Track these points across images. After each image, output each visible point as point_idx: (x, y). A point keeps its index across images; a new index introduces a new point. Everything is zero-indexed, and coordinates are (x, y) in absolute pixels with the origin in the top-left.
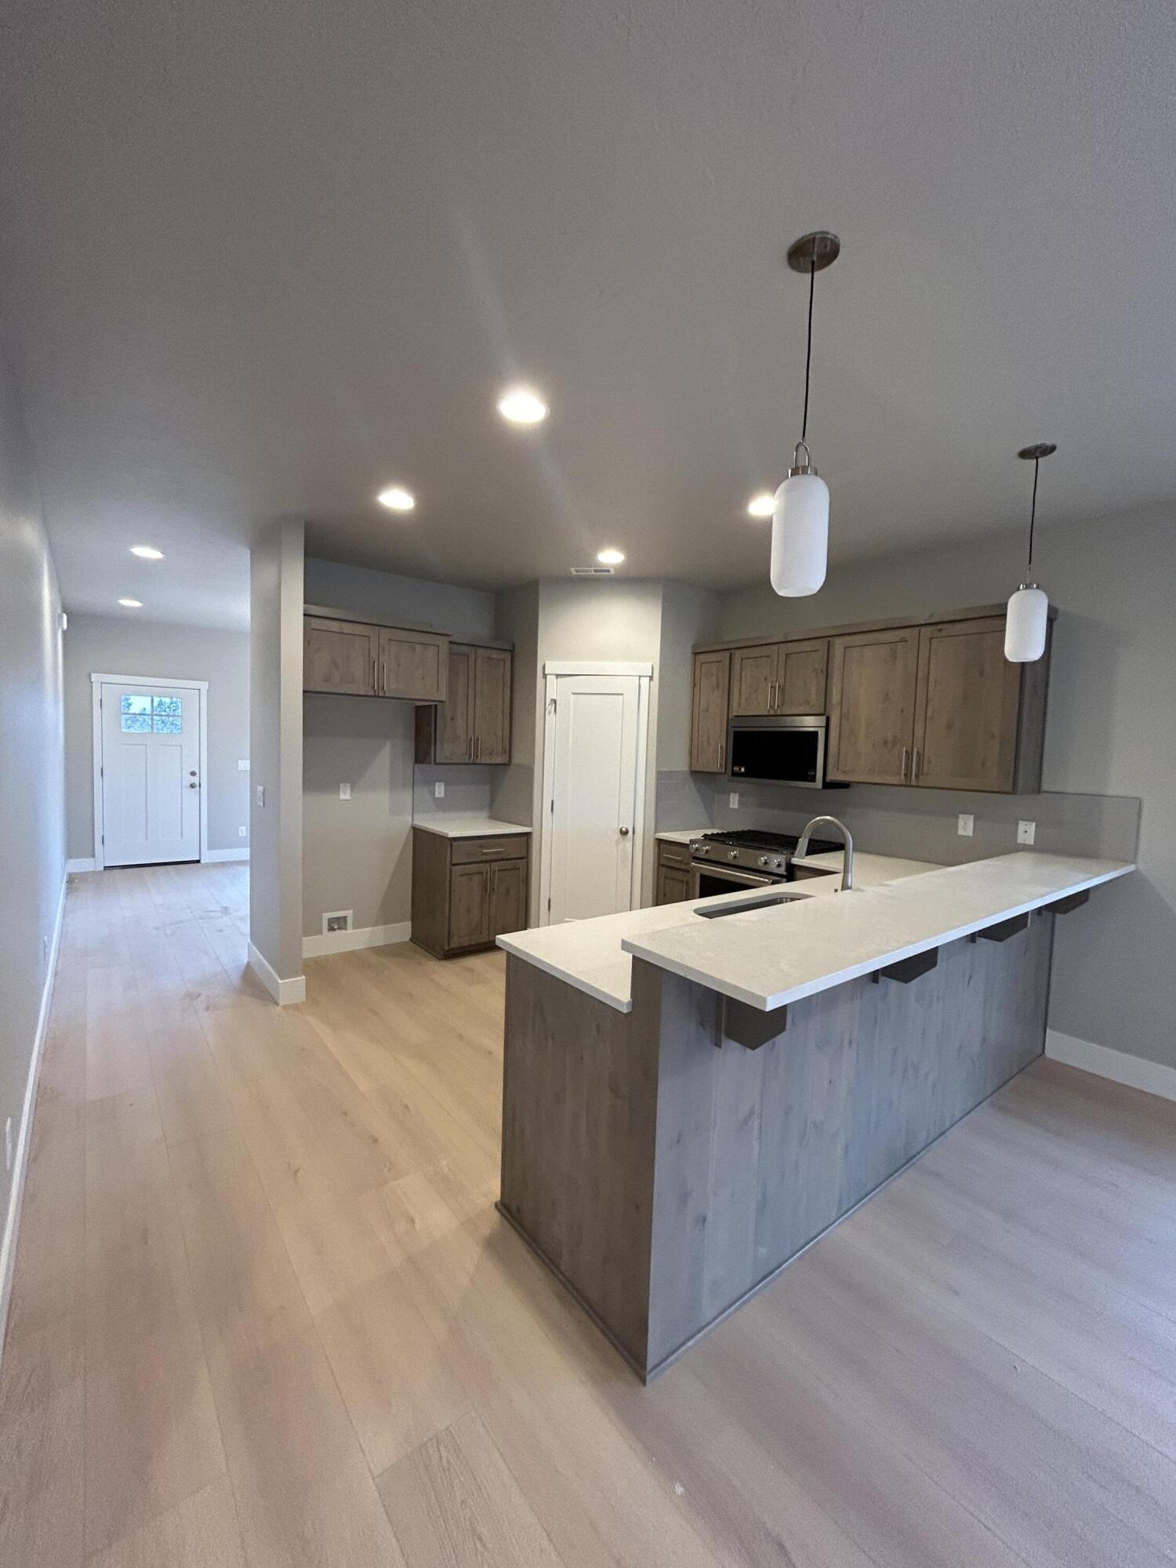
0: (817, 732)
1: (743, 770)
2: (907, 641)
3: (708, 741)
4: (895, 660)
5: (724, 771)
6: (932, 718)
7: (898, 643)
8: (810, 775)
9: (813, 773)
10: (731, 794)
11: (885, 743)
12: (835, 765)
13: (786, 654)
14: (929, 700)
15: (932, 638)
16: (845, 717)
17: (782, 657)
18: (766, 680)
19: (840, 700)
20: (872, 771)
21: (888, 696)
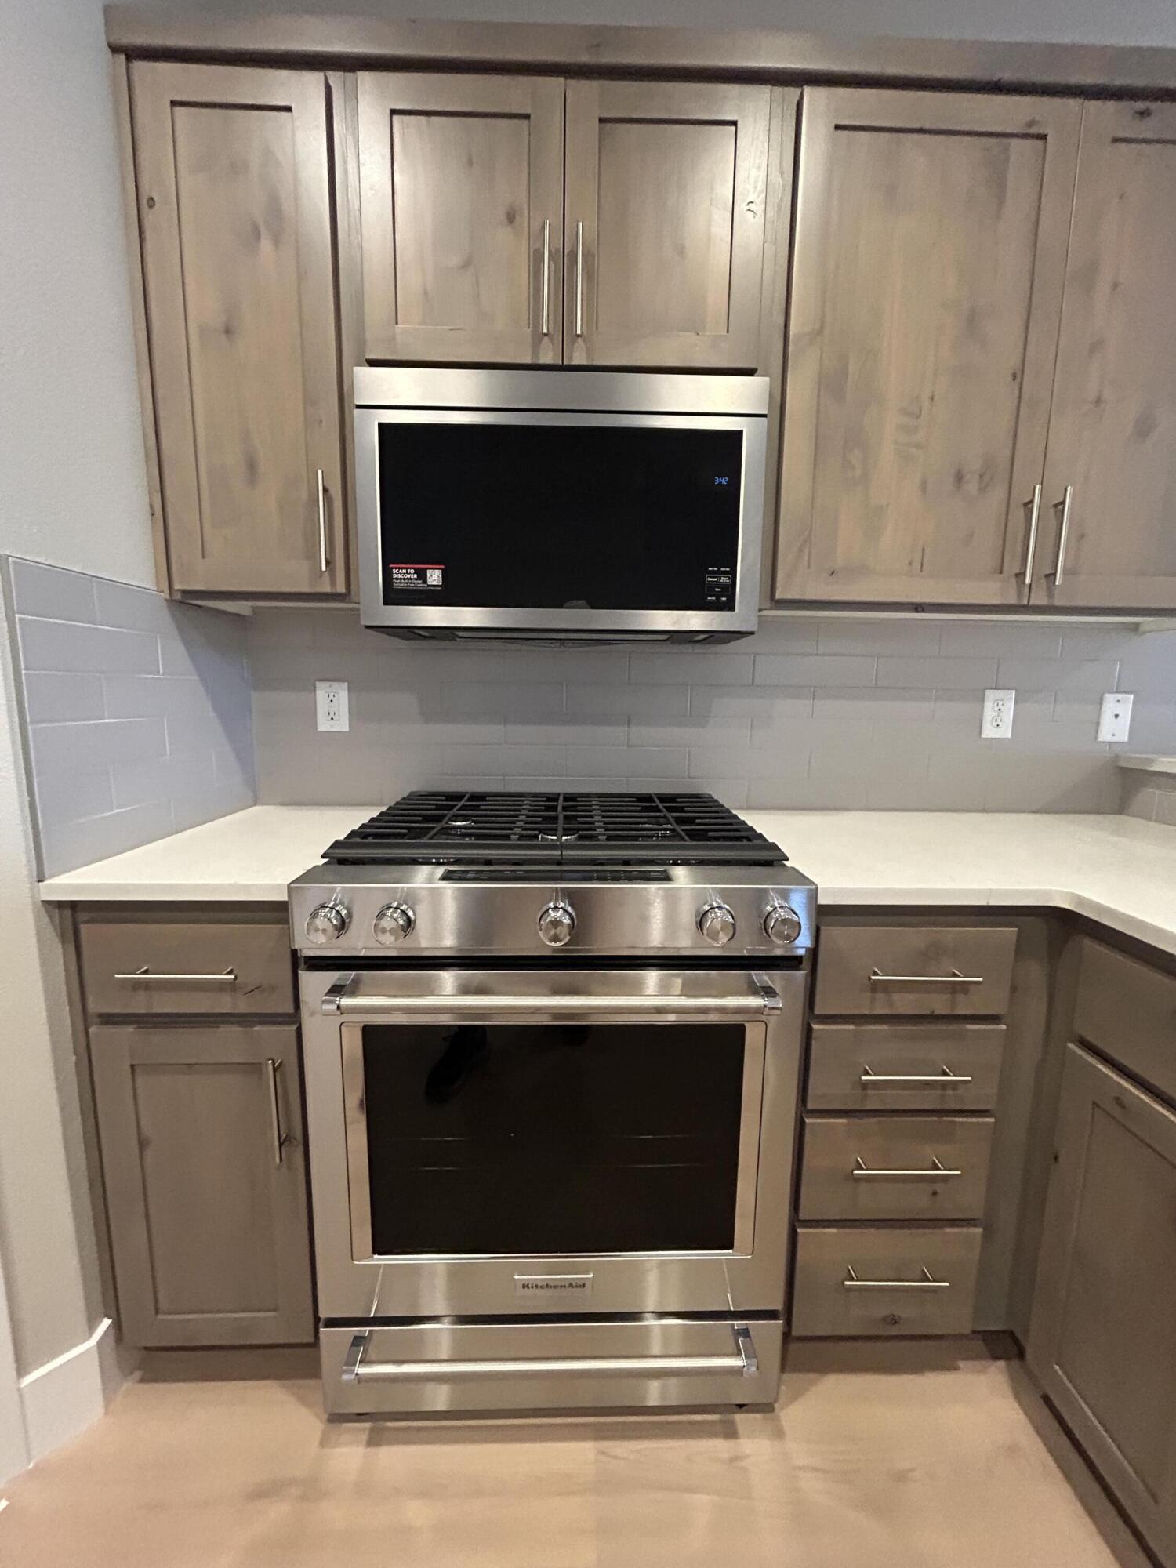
0: (738, 434)
1: (435, 577)
2: (1044, 137)
3: (252, 466)
4: (1001, 201)
5: (341, 588)
6: (1098, 401)
7: (1014, 142)
8: (712, 587)
9: (724, 579)
10: (318, 684)
11: (959, 478)
12: (801, 550)
13: (602, 121)
14: (1096, 347)
15: (1116, 140)
16: (832, 384)
17: (585, 132)
18: (511, 218)
19: (818, 326)
20: (917, 565)
21: (972, 322)
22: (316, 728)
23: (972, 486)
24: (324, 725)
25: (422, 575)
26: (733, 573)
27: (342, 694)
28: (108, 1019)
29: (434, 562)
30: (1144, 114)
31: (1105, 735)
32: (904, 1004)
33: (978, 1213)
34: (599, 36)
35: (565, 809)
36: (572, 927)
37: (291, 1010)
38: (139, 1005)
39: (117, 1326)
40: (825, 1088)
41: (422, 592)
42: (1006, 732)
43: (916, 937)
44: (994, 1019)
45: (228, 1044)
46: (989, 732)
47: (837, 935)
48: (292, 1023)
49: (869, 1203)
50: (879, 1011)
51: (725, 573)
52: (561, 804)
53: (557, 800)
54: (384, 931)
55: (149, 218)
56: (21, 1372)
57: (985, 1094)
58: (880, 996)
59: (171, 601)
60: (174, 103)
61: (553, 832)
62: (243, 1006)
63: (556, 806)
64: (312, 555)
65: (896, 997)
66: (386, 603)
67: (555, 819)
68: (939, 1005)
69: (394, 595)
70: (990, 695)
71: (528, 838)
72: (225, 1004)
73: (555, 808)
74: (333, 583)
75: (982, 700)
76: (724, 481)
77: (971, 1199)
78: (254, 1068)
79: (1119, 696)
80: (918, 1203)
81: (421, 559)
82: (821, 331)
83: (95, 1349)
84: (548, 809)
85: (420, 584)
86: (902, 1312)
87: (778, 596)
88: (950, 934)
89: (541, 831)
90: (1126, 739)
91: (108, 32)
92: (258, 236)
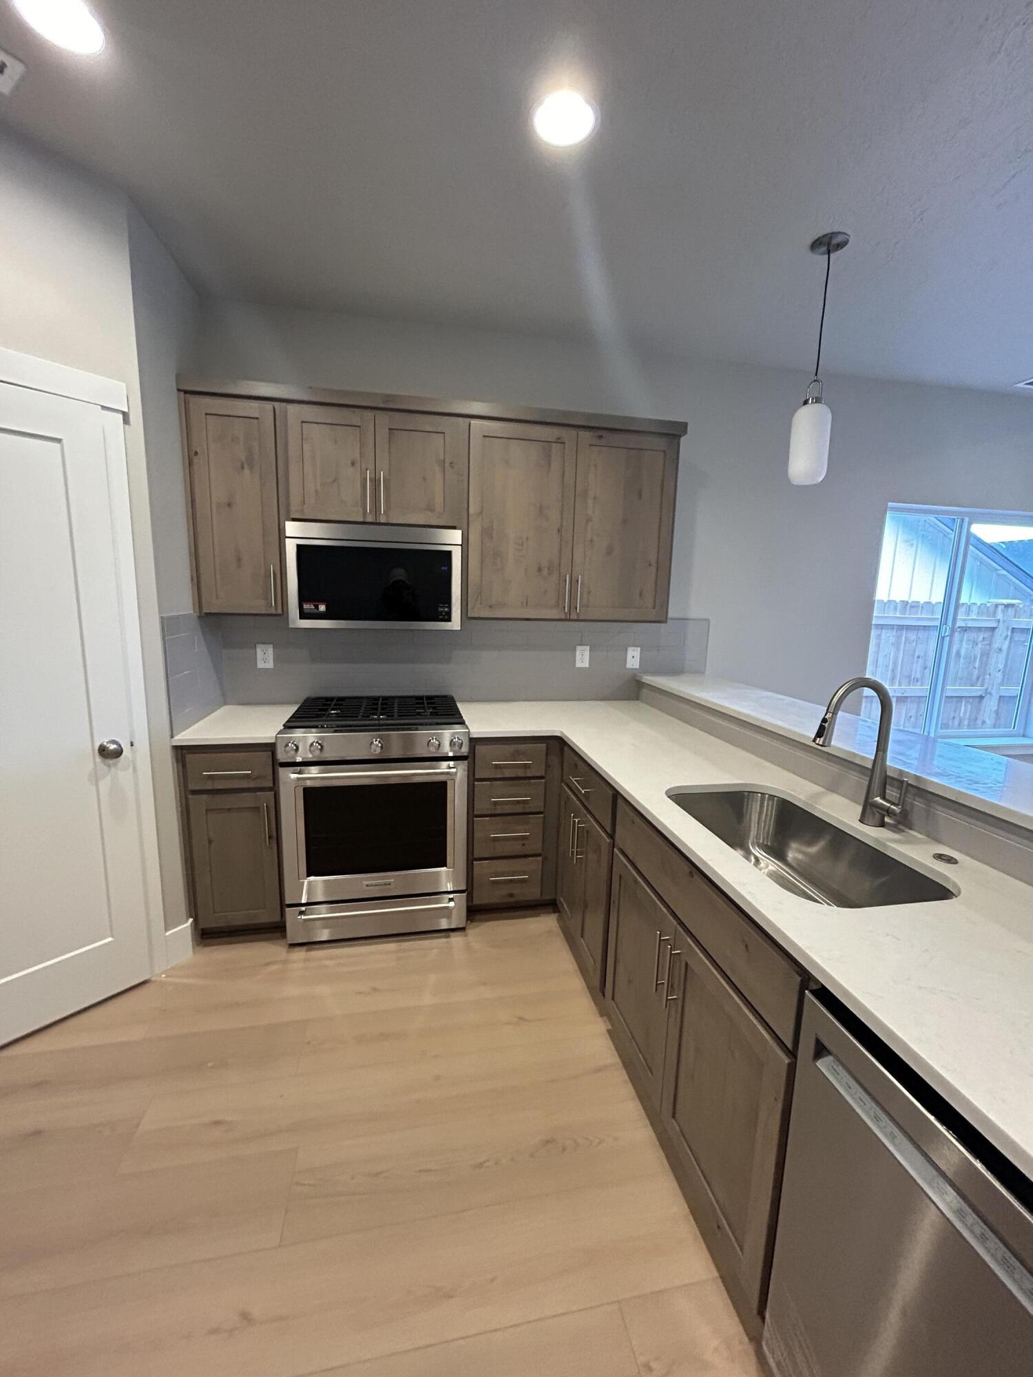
0: (451, 552)
1: (322, 608)
2: (564, 443)
3: (239, 560)
4: (549, 465)
5: (280, 611)
6: (591, 541)
7: (553, 444)
8: (442, 612)
9: (446, 609)
10: (257, 646)
11: (540, 570)
12: (477, 597)
13: (390, 429)
14: (589, 520)
15: (591, 445)
16: (487, 533)
17: (383, 433)
18: (353, 464)
19: (480, 510)
20: (525, 604)
21: (541, 510)
22: (256, 666)
23: (545, 572)
24: (261, 665)
25: (317, 607)
26: (450, 607)
27: (270, 650)
28: (194, 792)
29: (322, 602)
30: (600, 437)
31: (629, 666)
32: (508, 773)
33: (539, 851)
34: (389, 398)
35: (382, 704)
36: (382, 747)
37: (272, 785)
38: (209, 786)
39: (196, 922)
40: (480, 807)
41: (316, 614)
42: (587, 664)
43: (511, 748)
44: (542, 778)
45: (247, 800)
46: (578, 664)
47: (480, 749)
48: (272, 791)
49: (500, 849)
50: (499, 776)
51: (447, 607)
52: (380, 701)
53: (378, 700)
54: (314, 751)
55: (195, 460)
56: (166, 930)
57: (538, 805)
58: (498, 771)
59: (199, 617)
60: (206, 414)
61: (376, 714)
62: (252, 785)
63: (378, 703)
64: (266, 598)
65: (504, 770)
66: (301, 618)
67: (377, 709)
68: (520, 773)
69: (304, 615)
70: (579, 648)
71: (366, 717)
72: (244, 784)
73: (377, 704)
74: (276, 609)
75: (575, 650)
76: (446, 568)
77: (535, 846)
78: (256, 809)
79: (634, 648)
80: (516, 848)
81: (316, 601)
82: (481, 512)
83: (190, 928)
84: (374, 704)
85: (316, 611)
86: (515, 892)
87: (469, 615)
88: (522, 747)
89: (371, 714)
90: (638, 667)
91: (177, 383)
92: (243, 468)
